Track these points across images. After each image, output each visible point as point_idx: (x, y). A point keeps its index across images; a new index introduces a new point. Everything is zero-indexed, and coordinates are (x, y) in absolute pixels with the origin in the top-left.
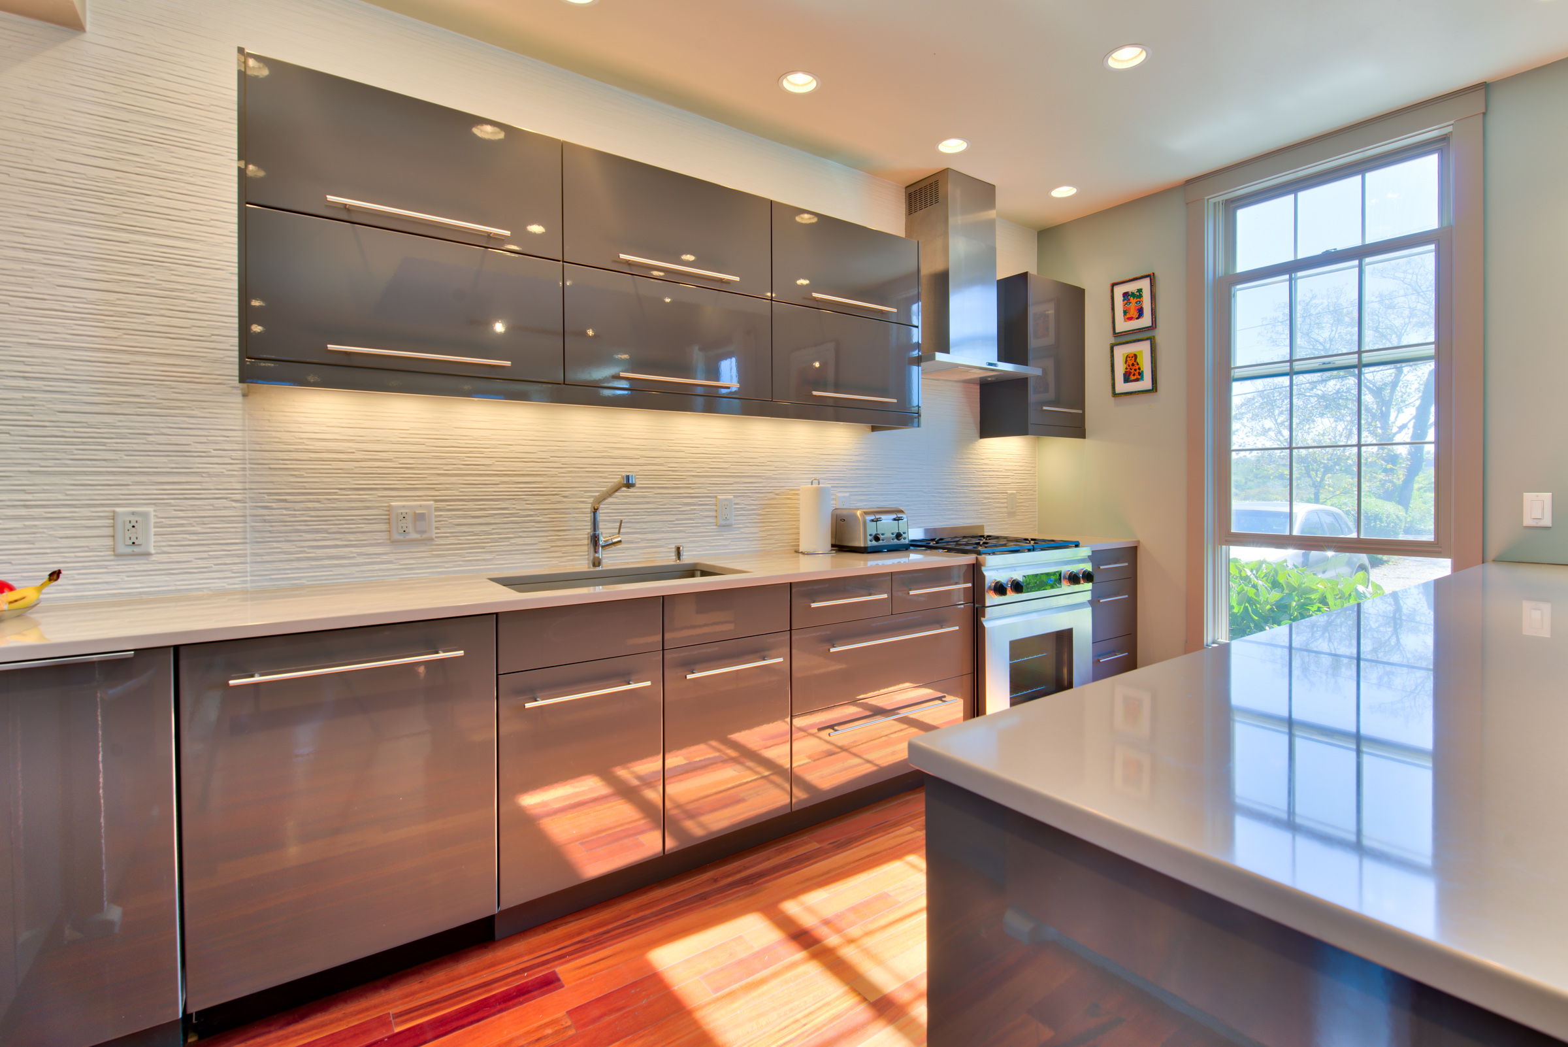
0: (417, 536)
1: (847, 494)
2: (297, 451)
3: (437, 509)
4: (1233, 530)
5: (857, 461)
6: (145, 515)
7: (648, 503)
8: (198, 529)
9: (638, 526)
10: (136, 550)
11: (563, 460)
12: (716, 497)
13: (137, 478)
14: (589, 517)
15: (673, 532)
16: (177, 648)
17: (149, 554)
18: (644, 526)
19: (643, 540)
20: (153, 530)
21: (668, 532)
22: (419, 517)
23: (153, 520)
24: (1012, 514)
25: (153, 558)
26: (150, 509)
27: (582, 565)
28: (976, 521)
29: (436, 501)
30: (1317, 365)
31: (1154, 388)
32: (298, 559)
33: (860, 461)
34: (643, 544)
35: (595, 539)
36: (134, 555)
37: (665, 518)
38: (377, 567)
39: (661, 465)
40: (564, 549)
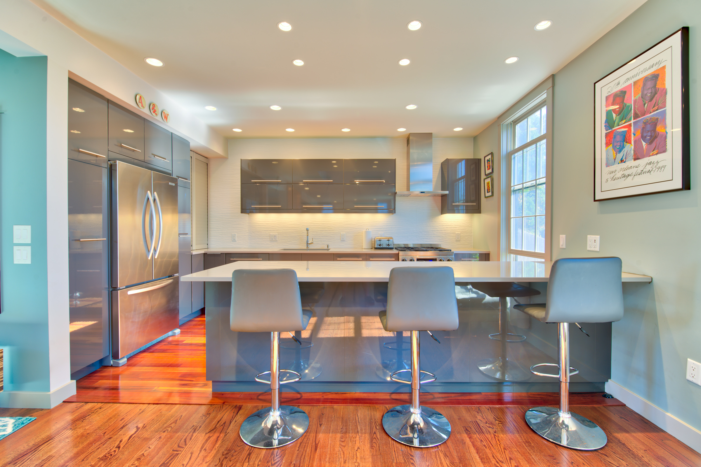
0: (275, 240)
1: (383, 233)
2: (256, 224)
3: (278, 235)
4: (512, 248)
5: (387, 223)
6: (236, 235)
7: (322, 234)
8: (242, 237)
9: (320, 240)
10: (235, 240)
11: (303, 225)
12: (340, 233)
13: (235, 229)
14: (306, 237)
15: (329, 241)
16: (226, 253)
17: (236, 241)
18: (321, 240)
19: (321, 243)
20: (237, 237)
21: (327, 241)
22: (275, 236)
23: (237, 236)
24: (458, 241)
25: (237, 242)
26: (236, 234)
27: (305, 247)
28: (439, 242)
29: (278, 233)
30: (530, 185)
31: (493, 195)
32: (256, 243)
33: (388, 223)
34: (321, 244)
35: (307, 241)
36: (234, 241)
37: (326, 238)
38: (268, 245)
39: (326, 225)
40: (303, 244)
